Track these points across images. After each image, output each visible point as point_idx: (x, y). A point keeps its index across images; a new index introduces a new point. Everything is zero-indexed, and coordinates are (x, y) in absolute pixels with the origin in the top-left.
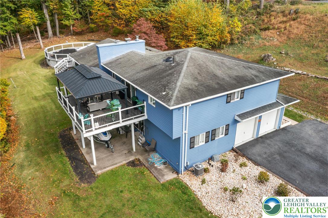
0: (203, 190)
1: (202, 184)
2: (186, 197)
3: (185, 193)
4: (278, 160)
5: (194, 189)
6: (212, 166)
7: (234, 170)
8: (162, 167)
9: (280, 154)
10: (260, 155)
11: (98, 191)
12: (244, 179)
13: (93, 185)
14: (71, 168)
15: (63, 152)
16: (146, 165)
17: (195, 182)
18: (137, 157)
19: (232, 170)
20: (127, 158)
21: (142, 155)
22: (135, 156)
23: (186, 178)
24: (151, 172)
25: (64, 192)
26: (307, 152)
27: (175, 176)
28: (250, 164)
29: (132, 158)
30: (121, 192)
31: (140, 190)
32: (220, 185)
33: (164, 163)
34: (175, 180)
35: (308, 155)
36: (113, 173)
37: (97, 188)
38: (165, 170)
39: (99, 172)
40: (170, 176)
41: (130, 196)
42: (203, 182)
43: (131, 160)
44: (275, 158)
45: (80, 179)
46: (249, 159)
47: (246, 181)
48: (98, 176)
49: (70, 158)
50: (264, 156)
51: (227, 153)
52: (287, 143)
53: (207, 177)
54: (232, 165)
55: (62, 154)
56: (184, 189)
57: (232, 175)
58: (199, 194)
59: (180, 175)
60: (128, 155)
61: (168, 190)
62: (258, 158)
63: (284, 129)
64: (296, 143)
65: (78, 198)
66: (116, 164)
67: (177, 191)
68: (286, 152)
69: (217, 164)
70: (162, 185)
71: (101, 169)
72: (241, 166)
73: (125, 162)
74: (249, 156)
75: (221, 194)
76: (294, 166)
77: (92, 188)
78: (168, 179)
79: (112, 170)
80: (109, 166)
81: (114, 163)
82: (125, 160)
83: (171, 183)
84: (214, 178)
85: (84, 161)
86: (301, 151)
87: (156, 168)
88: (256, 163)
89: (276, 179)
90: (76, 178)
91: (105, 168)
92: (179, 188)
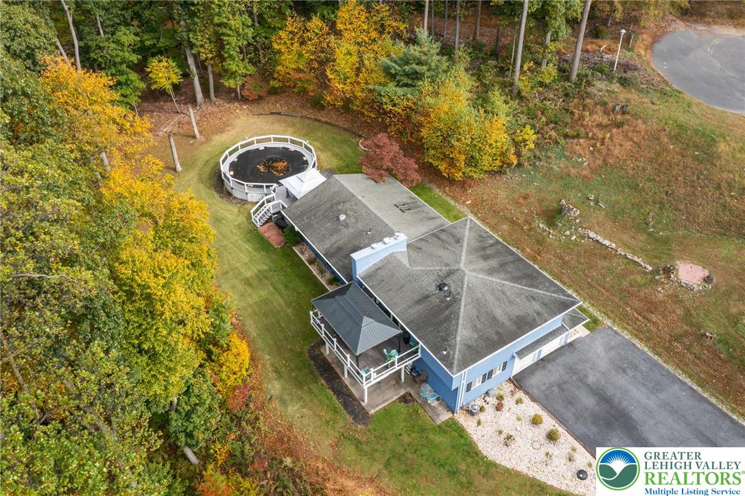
0: (479, 432)
1: (478, 426)
2: (462, 441)
3: (462, 437)
4: (556, 393)
5: (470, 432)
6: (488, 403)
7: (510, 409)
8: (435, 403)
9: (560, 386)
10: (538, 388)
11: (376, 434)
12: (519, 419)
13: (370, 427)
14: (340, 405)
15: (323, 381)
16: (419, 402)
17: (471, 424)
18: (407, 390)
19: (507, 409)
20: (397, 392)
21: (412, 387)
22: (405, 389)
23: (462, 419)
24: (425, 411)
25: (343, 435)
26: (588, 383)
27: (450, 415)
28: (526, 399)
29: (402, 392)
30: (400, 435)
31: (418, 432)
32: (495, 427)
33: (438, 399)
34: (450, 421)
35: (588, 386)
36: (386, 411)
37: (375, 430)
38: (440, 409)
39: (372, 412)
40: (445, 416)
41: (410, 440)
42: (479, 423)
43: (402, 394)
44: (553, 391)
45: (353, 419)
46: (527, 393)
47: (520, 422)
48: (373, 416)
49: (333, 390)
50: (543, 388)
51: (504, 384)
52: (570, 368)
53: (482, 416)
54: (509, 402)
55: (322, 384)
56: (461, 432)
57: (508, 414)
58: (475, 438)
59: (455, 415)
60: (396, 386)
61: (445, 432)
62: (536, 391)
63: (571, 344)
64: (579, 368)
65: (360, 442)
66: (387, 400)
67: (454, 433)
68: (565, 383)
69: (492, 401)
70: (439, 427)
71: (373, 408)
72: (517, 402)
73: (395, 398)
74: (526, 389)
75: (496, 438)
76: (571, 403)
77: (369, 431)
78: (444, 419)
79: (384, 408)
80: (380, 404)
81: (385, 399)
82: (396, 395)
83: (447, 423)
84: (489, 418)
85: (351, 395)
86: (582, 380)
87: (429, 405)
88: (534, 399)
89: (550, 419)
90: (350, 419)
91: (377, 406)
92: (456, 431)
